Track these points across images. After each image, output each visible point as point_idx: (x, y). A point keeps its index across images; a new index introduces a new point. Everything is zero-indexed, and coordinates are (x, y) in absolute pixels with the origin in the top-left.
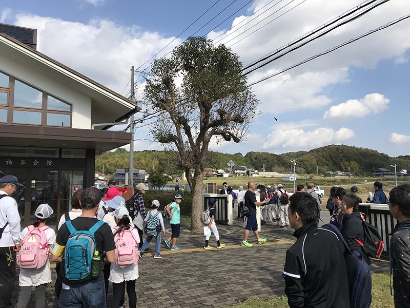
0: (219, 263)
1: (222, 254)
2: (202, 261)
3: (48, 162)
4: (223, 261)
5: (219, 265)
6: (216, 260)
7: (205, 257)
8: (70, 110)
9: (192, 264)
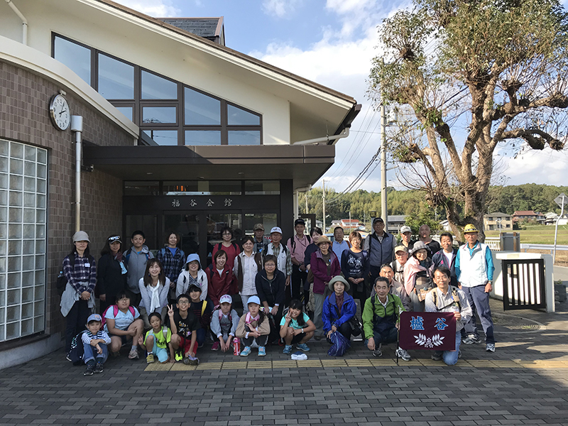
0: (494, 404)
1: (510, 380)
2: (457, 393)
3: (226, 201)
4: (507, 400)
5: (492, 413)
6: (489, 396)
7: (467, 382)
8: (259, 124)
9: (433, 398)
